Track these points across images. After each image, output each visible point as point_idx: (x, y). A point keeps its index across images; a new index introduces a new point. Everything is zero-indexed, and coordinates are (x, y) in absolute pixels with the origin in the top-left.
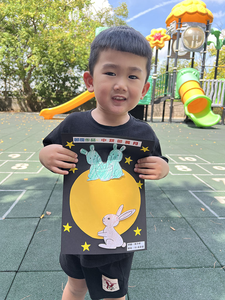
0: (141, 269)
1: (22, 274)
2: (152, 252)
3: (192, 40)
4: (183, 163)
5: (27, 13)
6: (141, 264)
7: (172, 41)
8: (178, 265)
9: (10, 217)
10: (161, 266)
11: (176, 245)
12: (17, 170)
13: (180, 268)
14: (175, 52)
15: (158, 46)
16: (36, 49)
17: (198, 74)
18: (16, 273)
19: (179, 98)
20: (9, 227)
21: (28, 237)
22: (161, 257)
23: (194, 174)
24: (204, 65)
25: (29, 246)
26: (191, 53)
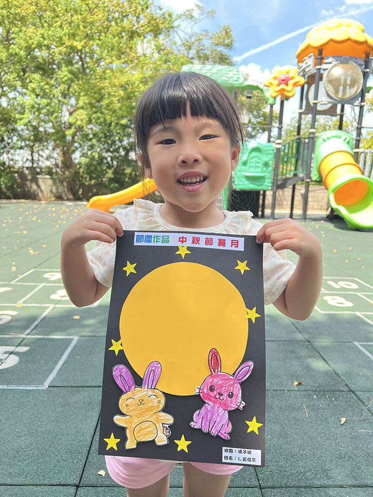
0: (291, 487)
1: (88, 490)
2: (306, 455)
3: (340, 85)
4: (336, 292)
5: (70, 44)
6: (291, 477)
7: (306, 86)
8: (355, 480)
9: (56, 385)
10: (325, 482)
11: (347, 444)
12: (60, 301)
13: (359, 487)
14: (312, 105)
15: (284, 94)
16: (84, 99)
17: (351, 141)
18: (77, 489)
19: (318, 180)
20: (57, 403)
21: (90, 421)
22: (323, 465)
23: (359, 312)
24: (361, 125)
25: (93, 439)
26: (339, 107)
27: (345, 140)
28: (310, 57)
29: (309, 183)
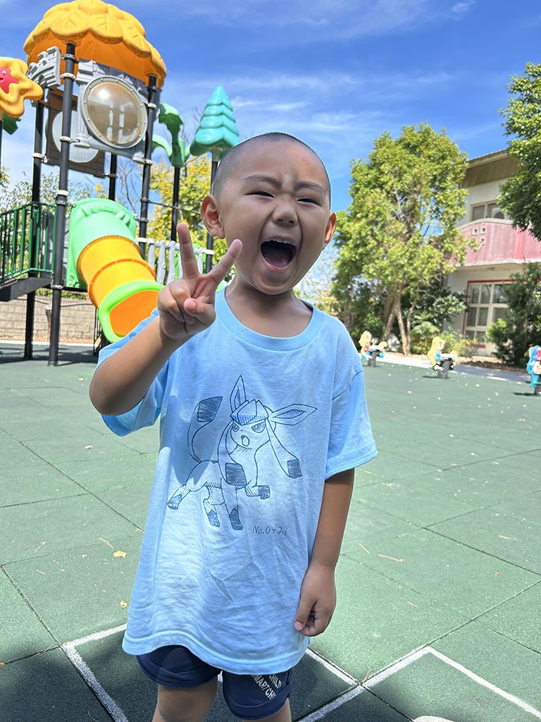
17: (132, 222)
27: (122, 219)
28: (53, 51)
29: (60, 290)
